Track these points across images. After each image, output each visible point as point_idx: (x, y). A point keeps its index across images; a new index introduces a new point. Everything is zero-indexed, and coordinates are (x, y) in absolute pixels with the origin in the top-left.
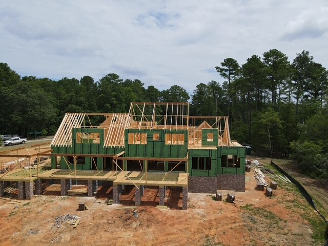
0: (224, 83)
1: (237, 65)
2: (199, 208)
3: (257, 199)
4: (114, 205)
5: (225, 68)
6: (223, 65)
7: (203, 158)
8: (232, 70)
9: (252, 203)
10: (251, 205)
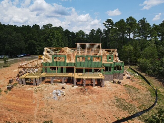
0: (104, 30)
1: (113, 23)
2: (108, 86)
3: (128, 83)
4: (75, 86)
5: (107, 23)
6: (106, 22)
7: (108, 67)
8: (110, 25)
9: (127, 84)
10: (127, 85)
